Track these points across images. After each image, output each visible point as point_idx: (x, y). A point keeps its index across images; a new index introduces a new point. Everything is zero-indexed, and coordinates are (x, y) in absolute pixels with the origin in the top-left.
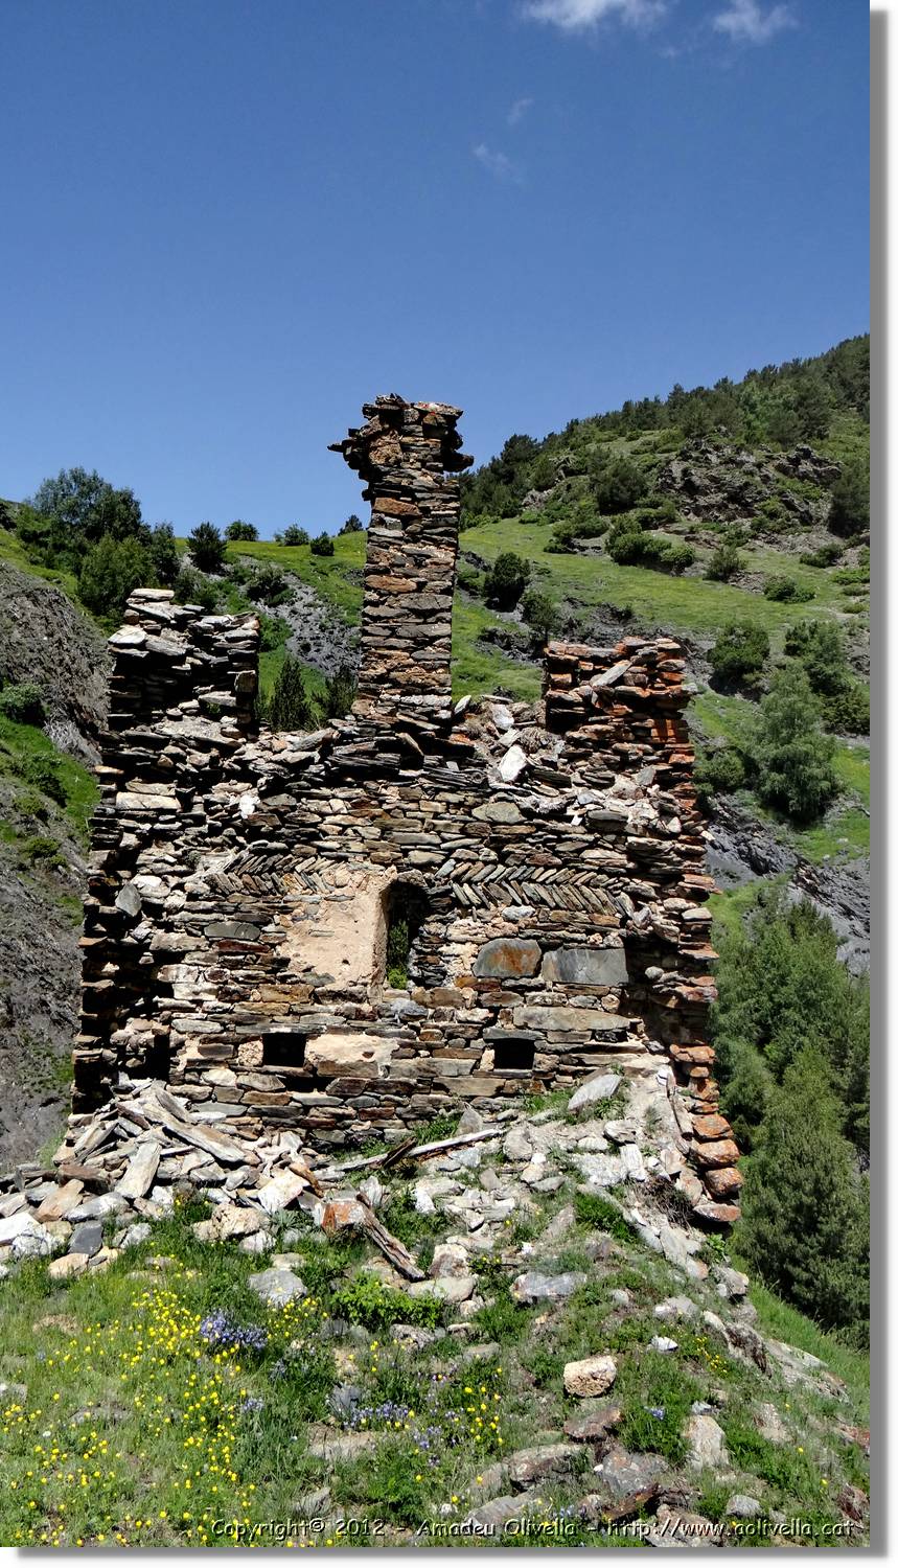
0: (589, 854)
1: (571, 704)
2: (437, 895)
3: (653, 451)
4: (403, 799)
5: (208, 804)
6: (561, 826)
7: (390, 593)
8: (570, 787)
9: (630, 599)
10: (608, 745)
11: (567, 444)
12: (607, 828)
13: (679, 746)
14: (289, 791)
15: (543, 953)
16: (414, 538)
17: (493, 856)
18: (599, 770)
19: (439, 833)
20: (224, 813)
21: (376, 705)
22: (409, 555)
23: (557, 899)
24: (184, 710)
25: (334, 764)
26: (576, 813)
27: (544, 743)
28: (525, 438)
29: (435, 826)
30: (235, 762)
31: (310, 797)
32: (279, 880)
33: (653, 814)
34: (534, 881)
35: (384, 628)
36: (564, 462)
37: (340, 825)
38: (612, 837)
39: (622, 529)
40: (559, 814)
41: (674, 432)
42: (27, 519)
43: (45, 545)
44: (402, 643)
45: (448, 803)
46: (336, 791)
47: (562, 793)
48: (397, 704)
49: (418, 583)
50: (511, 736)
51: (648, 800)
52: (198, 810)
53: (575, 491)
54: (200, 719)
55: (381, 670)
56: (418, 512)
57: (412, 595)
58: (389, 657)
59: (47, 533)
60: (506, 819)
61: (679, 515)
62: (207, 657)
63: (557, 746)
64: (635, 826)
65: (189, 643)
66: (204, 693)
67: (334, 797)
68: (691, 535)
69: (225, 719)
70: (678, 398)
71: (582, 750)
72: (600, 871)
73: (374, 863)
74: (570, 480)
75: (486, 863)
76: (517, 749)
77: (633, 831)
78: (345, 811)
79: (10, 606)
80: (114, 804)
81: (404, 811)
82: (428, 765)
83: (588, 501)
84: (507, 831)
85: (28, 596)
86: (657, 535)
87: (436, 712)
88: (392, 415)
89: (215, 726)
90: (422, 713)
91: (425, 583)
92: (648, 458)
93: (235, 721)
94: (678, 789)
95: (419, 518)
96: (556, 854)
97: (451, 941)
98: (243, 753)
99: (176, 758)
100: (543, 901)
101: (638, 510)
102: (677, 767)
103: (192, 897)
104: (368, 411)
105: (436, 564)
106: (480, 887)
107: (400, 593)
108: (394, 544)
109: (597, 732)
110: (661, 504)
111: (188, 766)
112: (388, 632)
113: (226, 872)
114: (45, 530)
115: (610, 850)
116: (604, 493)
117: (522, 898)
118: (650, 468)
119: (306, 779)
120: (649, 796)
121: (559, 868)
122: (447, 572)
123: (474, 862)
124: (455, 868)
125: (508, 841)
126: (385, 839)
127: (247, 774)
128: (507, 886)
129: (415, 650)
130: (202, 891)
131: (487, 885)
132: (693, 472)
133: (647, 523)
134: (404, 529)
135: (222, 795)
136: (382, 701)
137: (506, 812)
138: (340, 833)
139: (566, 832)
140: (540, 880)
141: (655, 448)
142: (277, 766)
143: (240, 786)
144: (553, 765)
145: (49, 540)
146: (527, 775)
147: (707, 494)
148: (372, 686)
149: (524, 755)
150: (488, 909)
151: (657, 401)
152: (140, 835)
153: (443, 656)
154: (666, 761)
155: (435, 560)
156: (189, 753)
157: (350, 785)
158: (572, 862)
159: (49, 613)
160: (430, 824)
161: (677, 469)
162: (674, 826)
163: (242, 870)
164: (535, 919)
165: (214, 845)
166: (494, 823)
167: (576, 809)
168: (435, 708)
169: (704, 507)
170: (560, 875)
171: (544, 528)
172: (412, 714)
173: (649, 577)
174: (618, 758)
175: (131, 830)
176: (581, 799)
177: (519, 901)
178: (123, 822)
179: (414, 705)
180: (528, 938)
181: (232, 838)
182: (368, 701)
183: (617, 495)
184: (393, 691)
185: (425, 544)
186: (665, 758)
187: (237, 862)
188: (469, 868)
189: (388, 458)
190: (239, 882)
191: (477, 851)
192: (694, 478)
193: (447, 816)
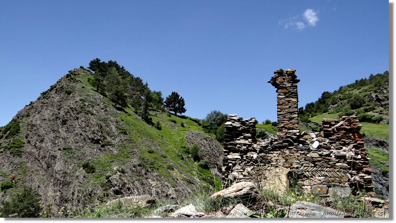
0: (337, 164)
1: (330, 131)
2: (300, 174)
3: (366, 92)
4: (290, 153)
5: (247, 157)
6: (329, 158)
7: (283, 109)
8: (331, 150)
9: (364, 131)
10: (340, 140)
11: (340, 93)
12: (341, 158)
13: (359, 139)
14: (264, 152)
15: (328, 188)
16: (287, 97)
17: (313, 165)
18: (338, 145)
19: (299, 160)
20: (250, 158)
21: (282, 133)
22: (286, 101)
23: (331, 175)
24: (240, 138)
25: (273, 146)
26: (333, 155)
27: (324, 140)
28: (327, 92)
29: (298, 159)
30: (252, 148)
31: (269, 153)
32: (263, 172)
33: (353, 154)
34: (324, 171)
35: (282, 116)
36: (339, 97)
37: (276, 159)
38: (343, 160)
39: (359, 113)
40: (329, 155)
41: (372, 86)
42: (204, 123)
43: (208, 129)
44: (287, 119)
45: (301, 153)
46: (275, 152)
47: (329, 151)
48: (287, 133)
49: (289, 106)
50: (315, 139)
51: (352, 152)
52: (245, 158)
53: (343, 104)
54: (244, 140)
55: (282, 125)
56: (288, 92)
57: (288, 109)
58: (284, 122)
59: (208, 126)
60: (315, 157)
61: (376, 107)
62: (245, 127)
63: (327, 141)
64: (349, 157)
65: (241, 124)
66: (244, 134)
67: (274, 153)
68: (381, 112)
69: (249, 139)
70: (372, 77)
71: (333, 141)
72: (341, 168)
73: (284, 167)
74: (341, 101)
75: (311, 167)
76: (317, 142)
77: (348, 158)
78: (277, 156)
79: (201, 142)
80: (227, 157)
81: (290, 156)
82: (295, 145)
83: (348, 106)
84: (316, 159)
85: (205, 139)
86: (370, 113)
87: (296, 134)
88: (280, 73)
89: (247, 141)
90: (292, 134)
91: (291, 106)
92: (365, 94)
93: (251, 140)
94: (360, 149)
95: (288, 93)
96: (329, 164)
97: (305, 185)
98: (253, 146)
99: (239, 147)
100: (327, 176)
101: (363, 107)
102: (359, 144)
103: (244, 176)
104: (275, 73)
105: (293, 102)
106: (310, 172)
107: (285, 109)
108: (283, 99)
109: (337, 137)
110: (370, 105)
111: (242, 149)
112: (283, 117)
113: (251, 170)
114: (208, 125)
115: (343, 163)
116: (352, 104)
117: (321, 175)
118: (365, 96)
119: (267, 150)
120: (352, 151)
121: (330, 168)
122: (296, 103)
123: (308, 167)
124: (304, 168)
125: (316, 162)
126: (287, 162)
127: (254, 150)
128: (317, 172)
129: (290, 120)
130: (246, 174)
131: (312, 172)
132: (379, 96)
133: (366, 111)
134: (285, 95)
135: (249, 155)
136: (283, 132)
137: (315, 155)
138: (276, 161)
139: (331, 159)
140: (326, 170)
141: (366, 91)
142: (261, 147)
143: (253, 153)
144: (326, 144)
145: (209, 127)
146: (319, 147)
147: (384, 101)
148: (281, 129)
149: (319, 143)
150: (313, 177)
151: (366, 79)
152: (233, 164)
153: (296, 121)
154: (356, 143)
155: (293, 101)
156: (242, 147)
157: (277, 151)
158: (333, 166)
159: (210, 143)
160: (297, 158)
161: (374, 95)
162: (359, 157)
163: (255, 170)
164: (325, 180)
165: (248, 165)
166: (312, 158)
167: (333, 154)
168: (296, 133)
169: (384, 105)
170: (331, 169)
171: (336, 114)
172: (290, 134)
173: (369, 125)
174: (343, 143)
175: (231, 163)
176: (334, 152)
177: (321, 176)
178: (229, 161)
179: (290, 132)
180: (324, 184)
181: (252, 164)
182: (280, 132)
183: (356, 104)
184: (285, 130)
185: (290, 98)
186: (356, 142)
187: (254, 168)
188: (307, 168)
189: (280, 81)
190: (254, 172)
191: (309, 164)
192: (379, 97)
193: (301, 156)
